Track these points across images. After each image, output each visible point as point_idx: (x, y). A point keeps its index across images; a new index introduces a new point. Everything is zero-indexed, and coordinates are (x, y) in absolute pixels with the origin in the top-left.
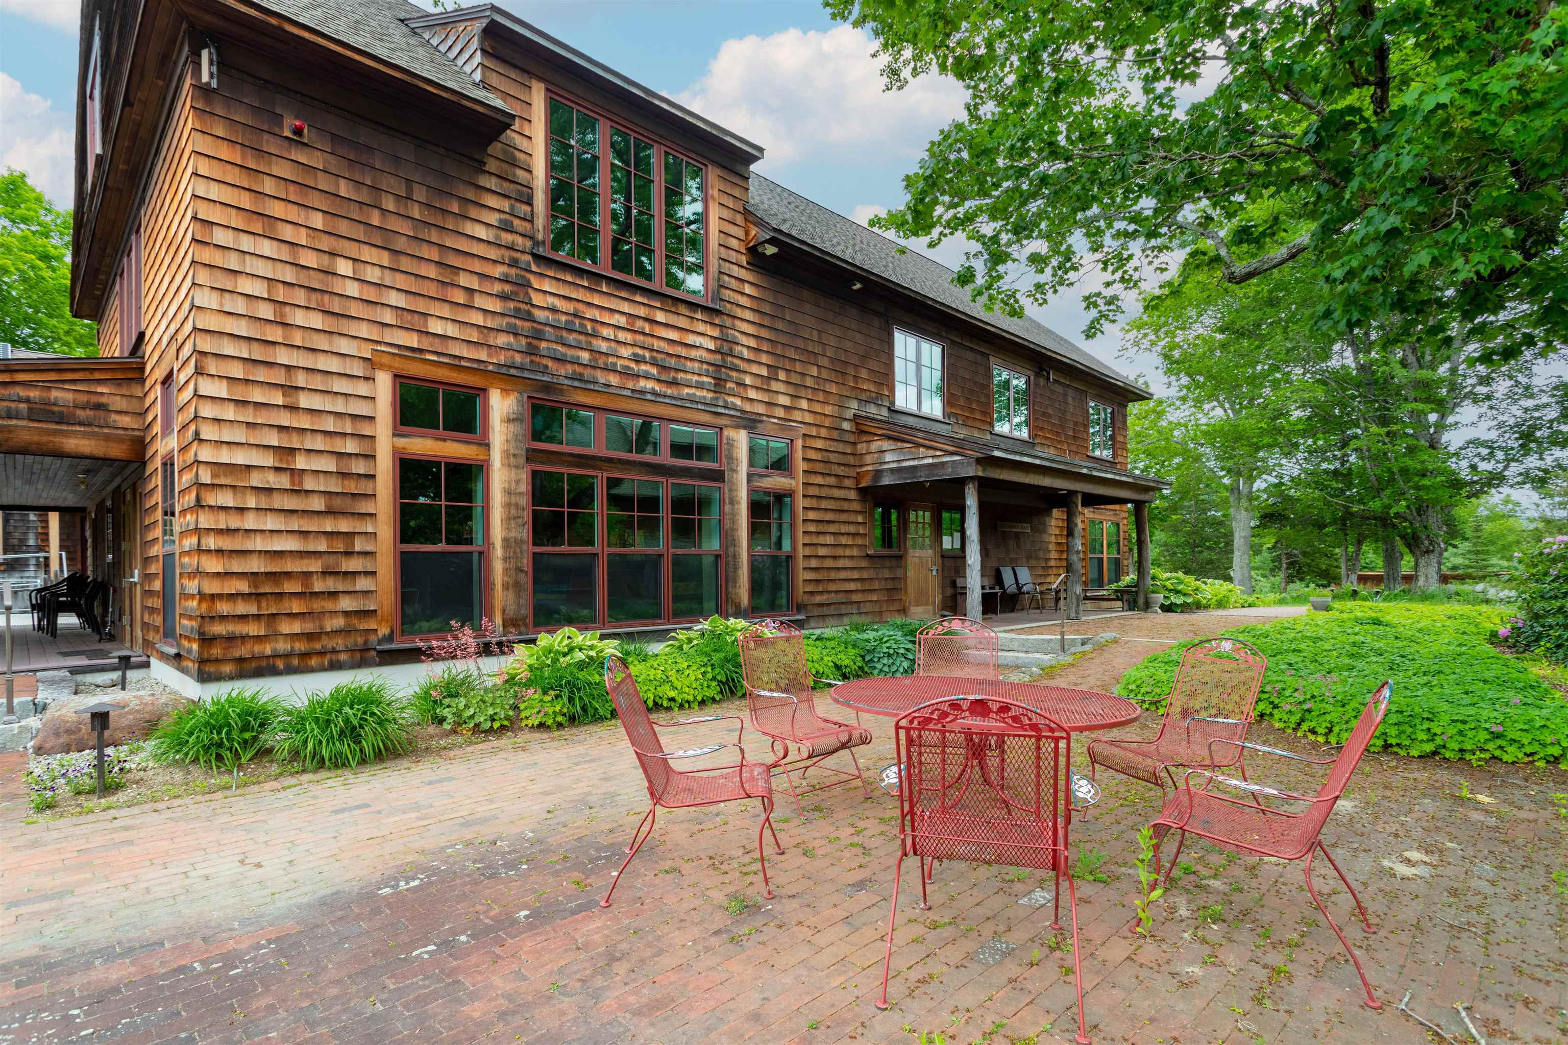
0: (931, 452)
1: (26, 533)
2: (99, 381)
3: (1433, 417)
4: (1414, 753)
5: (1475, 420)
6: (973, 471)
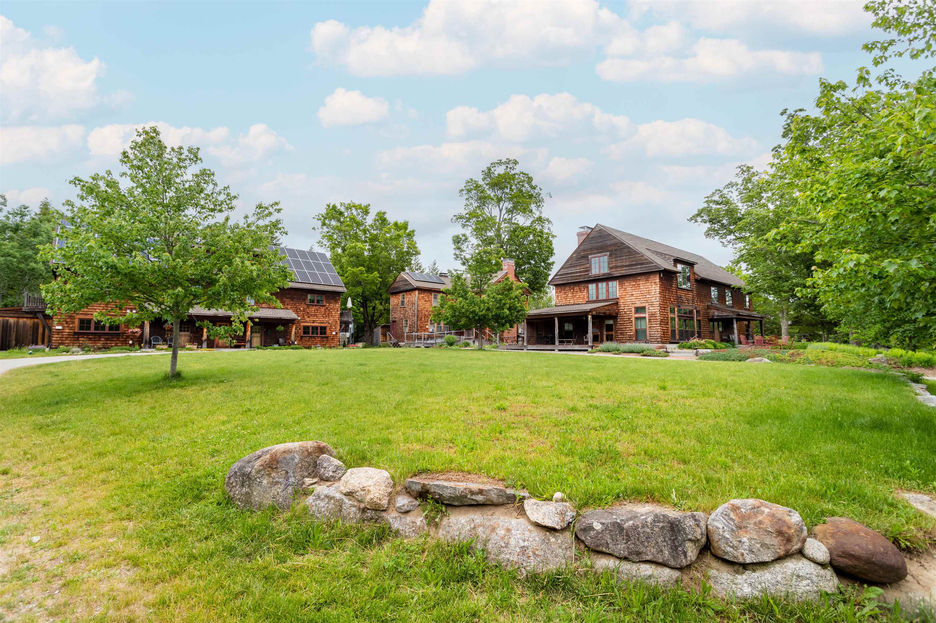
6: (735, 316)
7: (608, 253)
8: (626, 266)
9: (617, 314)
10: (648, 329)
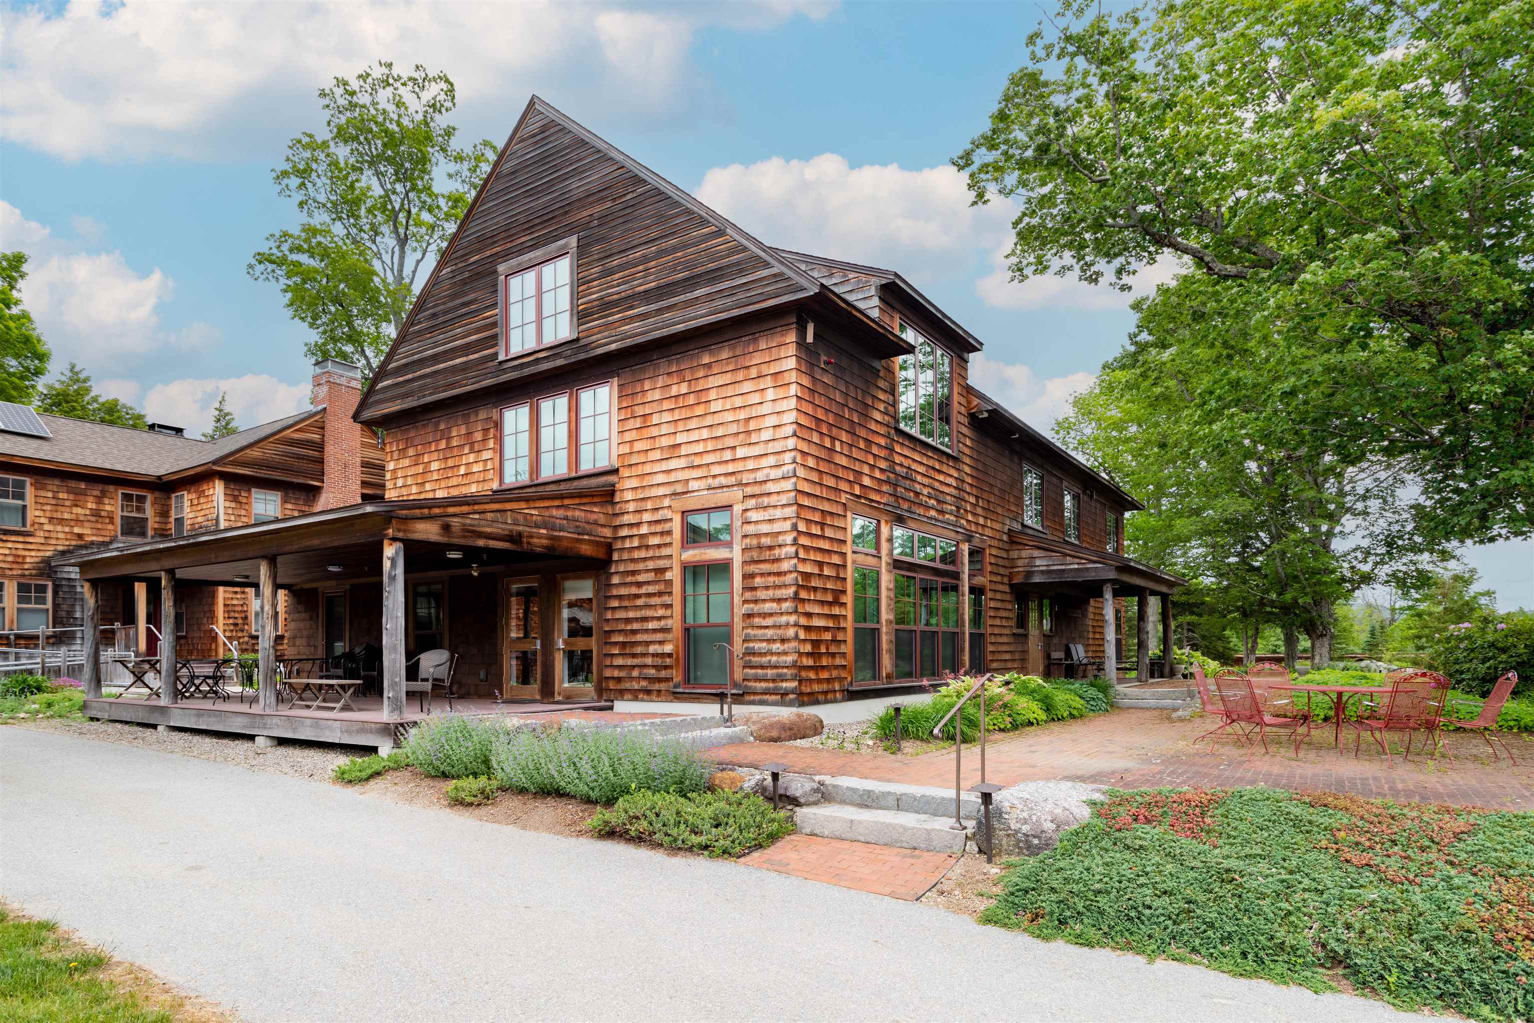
0: (1077, 560)
1: (73, 605)
2: (595, 504)
3: (1324, 528)
4: (1451, 728)
5: (1353, 529)
6: (1112, 575)
7: (573, 241)
8: (647, 296)
9: (609, 548)
10: (738, 620)
